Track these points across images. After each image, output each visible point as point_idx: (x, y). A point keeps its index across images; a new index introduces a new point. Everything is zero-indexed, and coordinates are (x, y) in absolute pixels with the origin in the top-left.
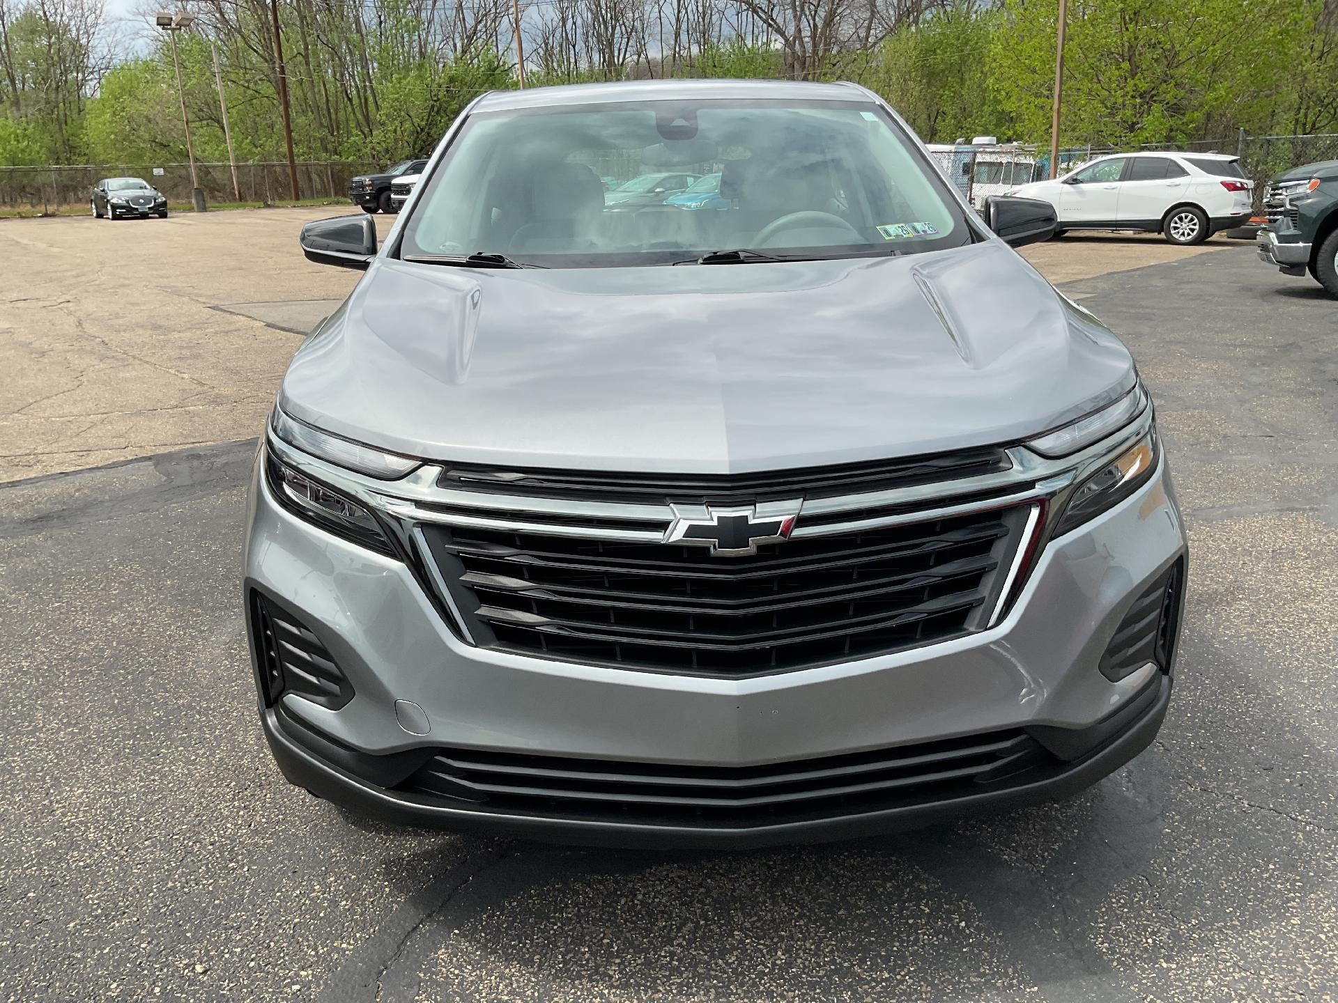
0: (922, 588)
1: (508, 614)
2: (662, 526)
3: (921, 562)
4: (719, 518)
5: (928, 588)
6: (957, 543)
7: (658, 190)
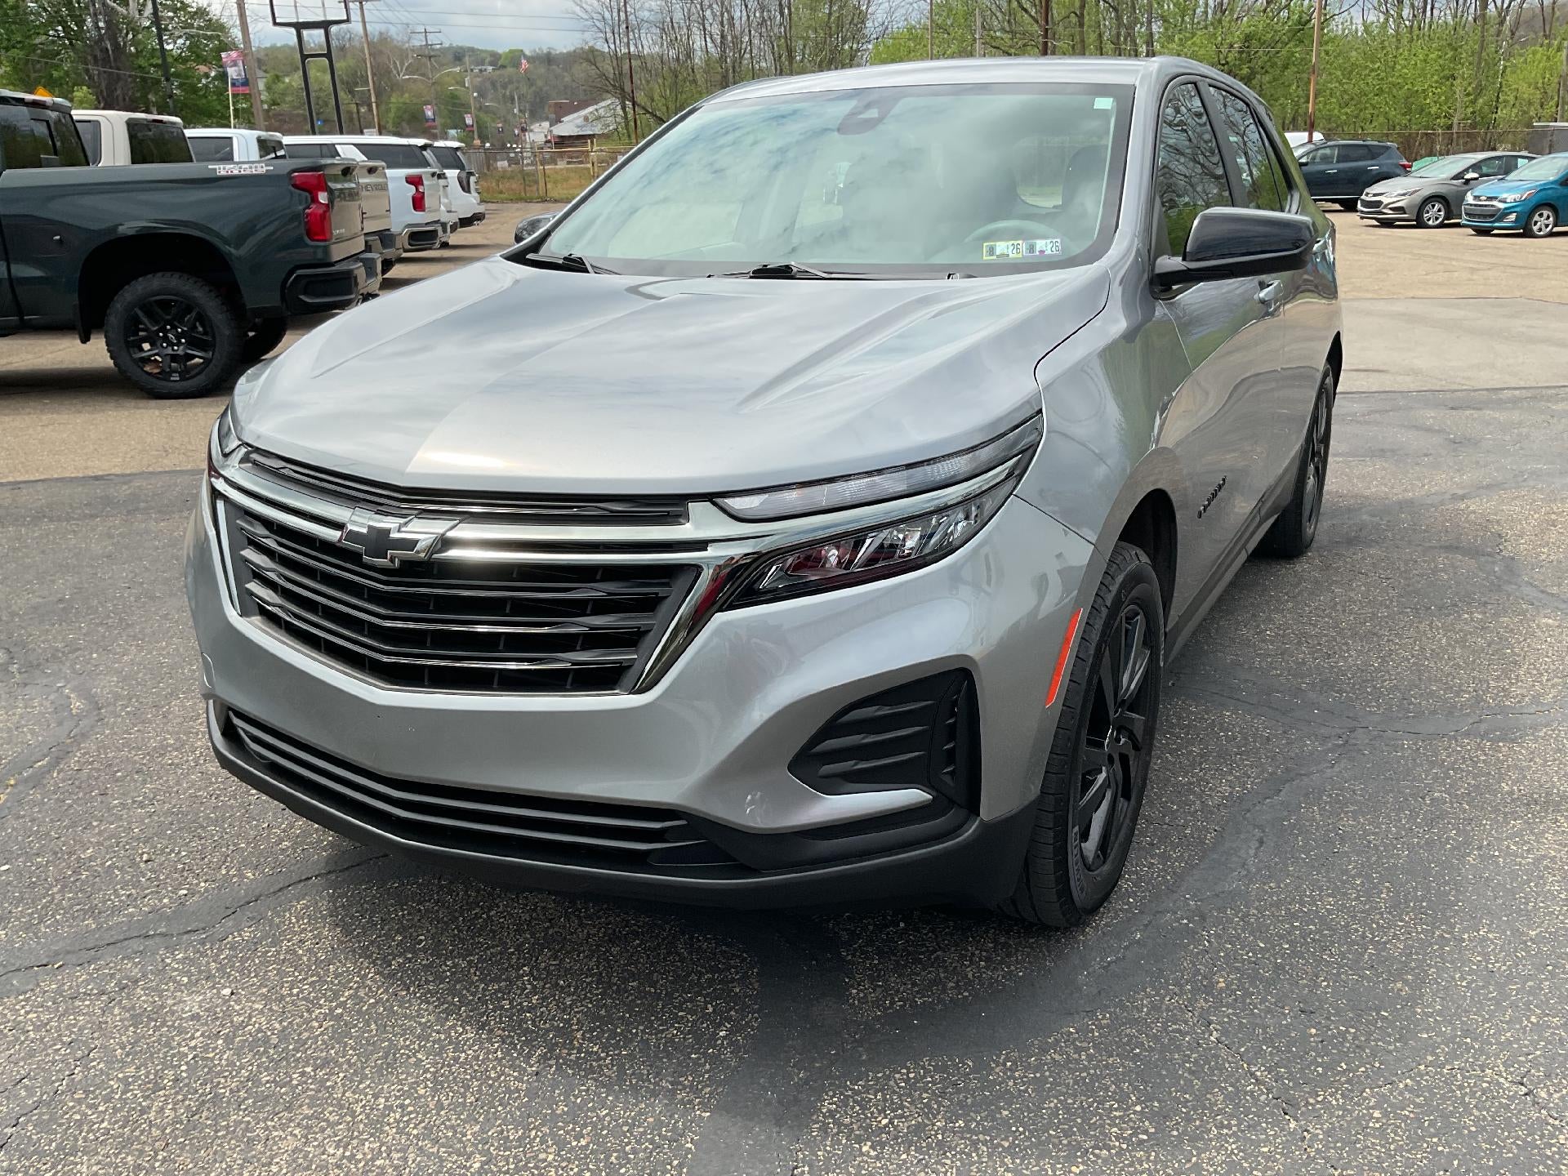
0: (576, 636)
3: (580, 608)
4: (369, 526)
5: (581, 638)
6: (610, 594)
7: (1469, 176)
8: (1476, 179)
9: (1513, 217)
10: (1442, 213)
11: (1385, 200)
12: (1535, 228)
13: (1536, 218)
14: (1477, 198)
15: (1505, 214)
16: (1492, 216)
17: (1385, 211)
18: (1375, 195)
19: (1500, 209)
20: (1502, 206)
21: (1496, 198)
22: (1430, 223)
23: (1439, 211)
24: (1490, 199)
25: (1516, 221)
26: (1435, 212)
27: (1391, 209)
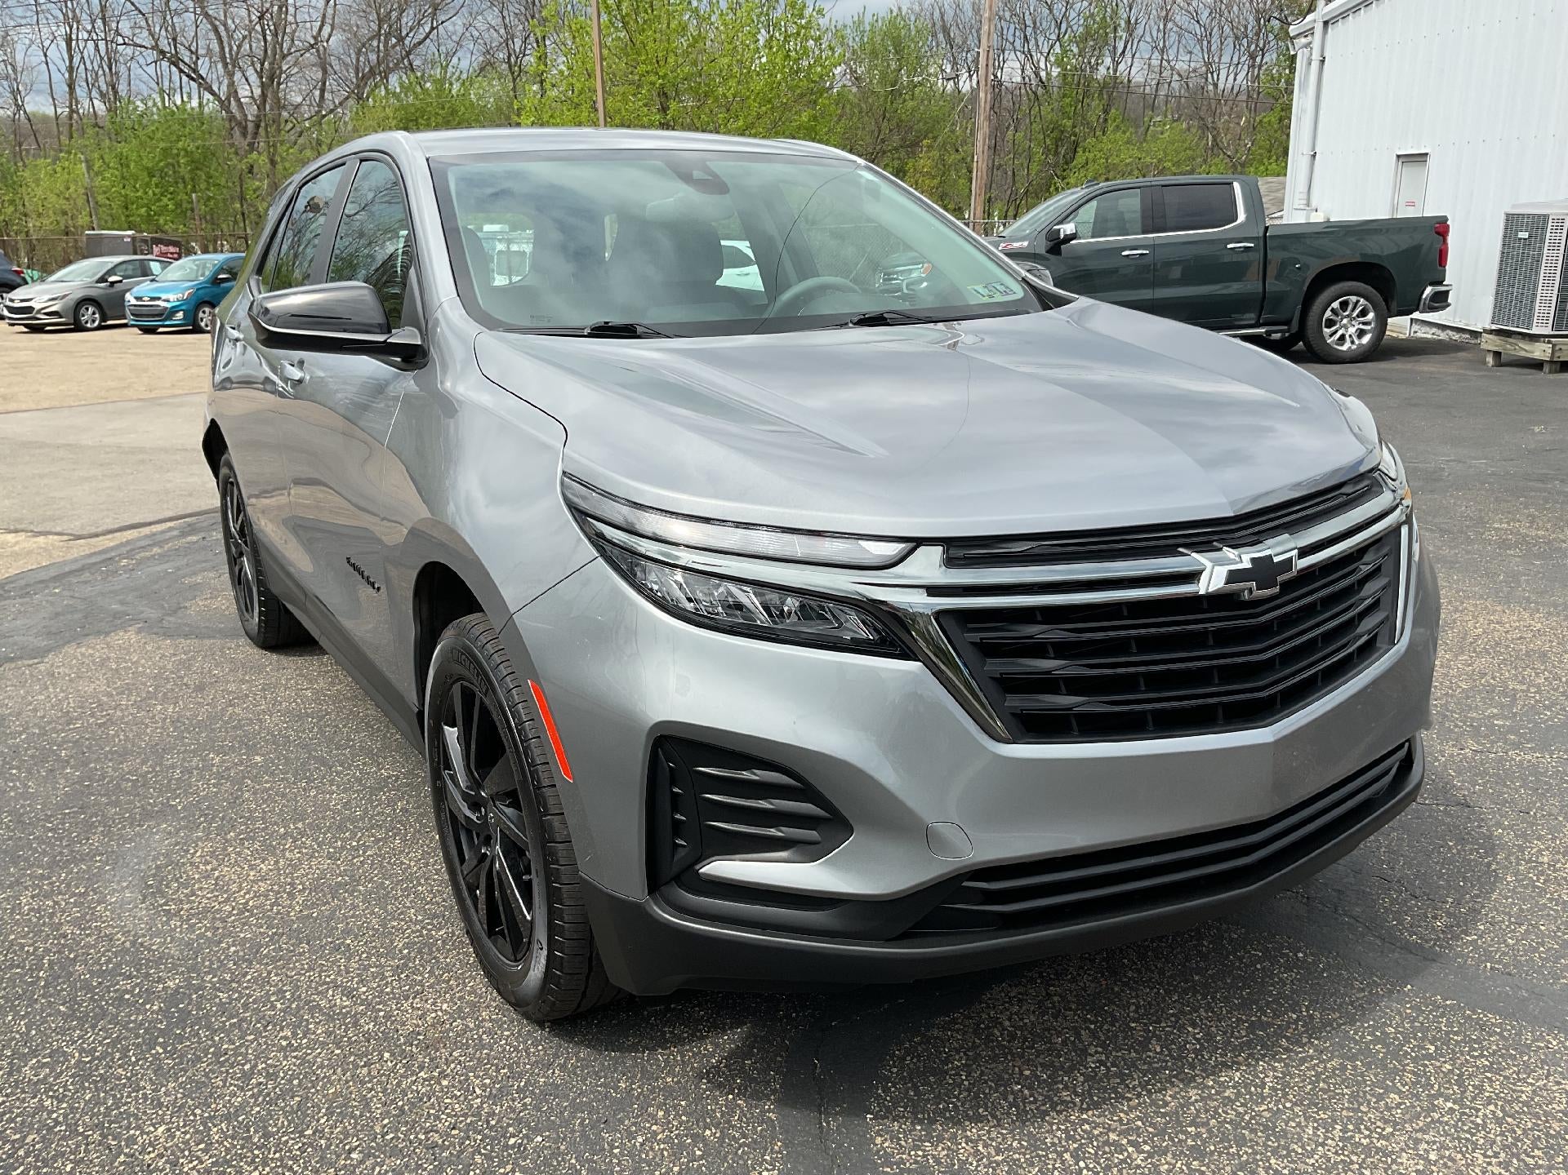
1: (1038, 701)
2: (1192, 576)
4: (1253, 560)
7: (112, 279)
8: (121, 281)
9: (180, 315)
10: (97, 316)
11: (36, 305)
12: (203, 324)
13: (201, 315)
14: (138, 299)
15: (173, 312)
16: (161, 315)
17: (39, 316)
18: (22, 301)
19: (166, 308)
20: (168, 305)
21: (159, 299)
22: (89, 325)
23: (94, 313)
24: (153, 299)
25: (184, 318)
26: (89, 315)
27: (46, 314)
